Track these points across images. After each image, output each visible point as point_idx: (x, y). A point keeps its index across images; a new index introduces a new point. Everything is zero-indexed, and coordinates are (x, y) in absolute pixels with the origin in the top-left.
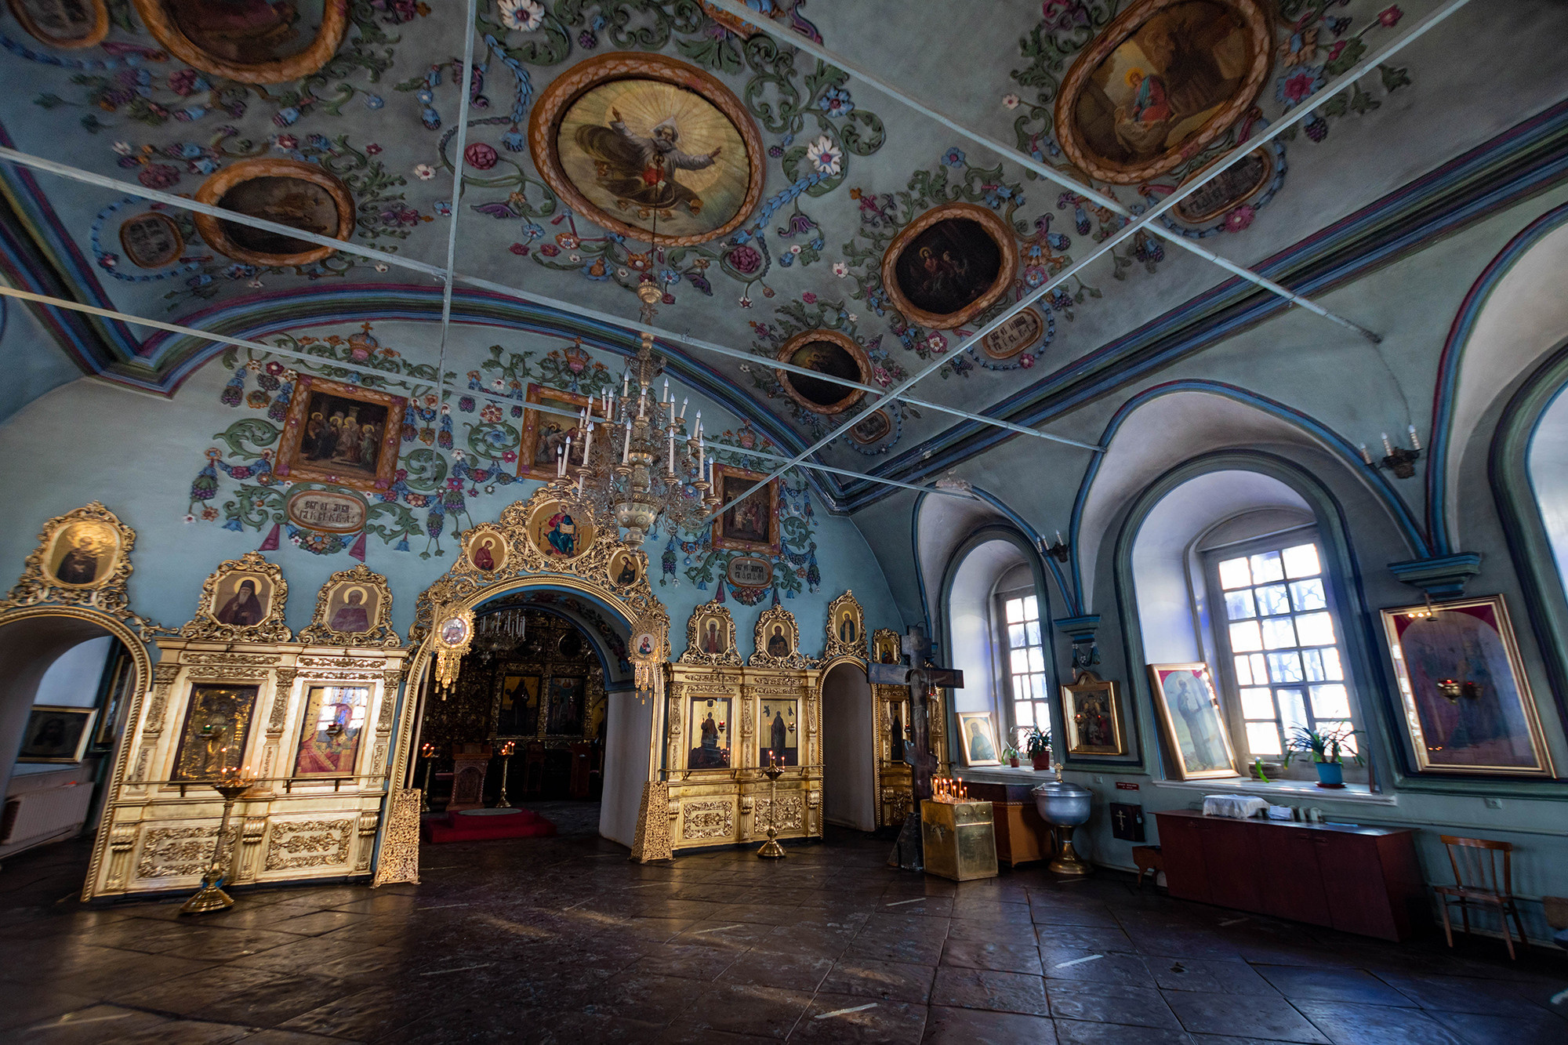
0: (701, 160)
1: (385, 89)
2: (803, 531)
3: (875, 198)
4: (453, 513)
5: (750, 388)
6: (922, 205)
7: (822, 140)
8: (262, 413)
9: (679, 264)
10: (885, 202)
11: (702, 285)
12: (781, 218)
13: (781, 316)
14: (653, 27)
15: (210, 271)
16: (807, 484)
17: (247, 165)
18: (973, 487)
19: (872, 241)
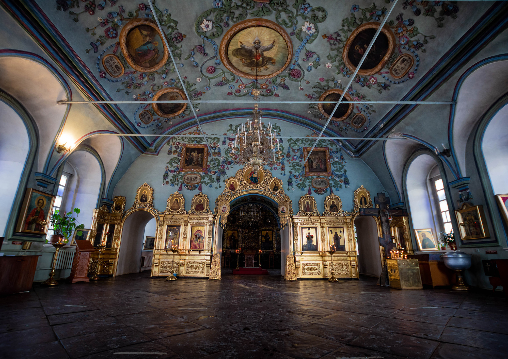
0: (270, 46)
1: (183, 61)
2: (340, 166)
3: (331, 35)
4: (223, 175)
5: (313, 118)
6: (350, 30)
7: (306, 23)
8: (176, 156)
9: (276, 83)
10: (336, 35)
11: (286, 87)
12: (303, 55)
13: (314, 89)
14: (242, 13)
15: (160, 122)
16: (340, 149)
17: (159, 92)
18: (403, 134)
19: (336, 51)
